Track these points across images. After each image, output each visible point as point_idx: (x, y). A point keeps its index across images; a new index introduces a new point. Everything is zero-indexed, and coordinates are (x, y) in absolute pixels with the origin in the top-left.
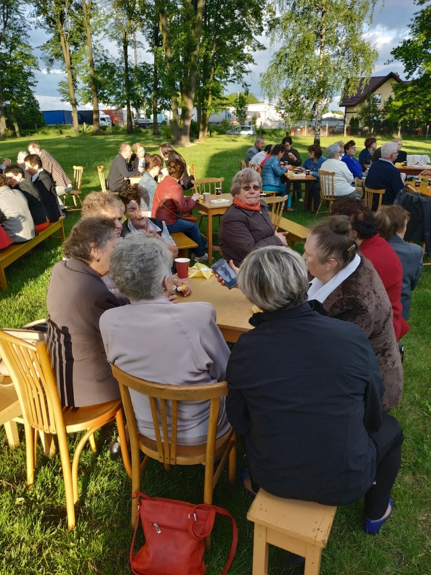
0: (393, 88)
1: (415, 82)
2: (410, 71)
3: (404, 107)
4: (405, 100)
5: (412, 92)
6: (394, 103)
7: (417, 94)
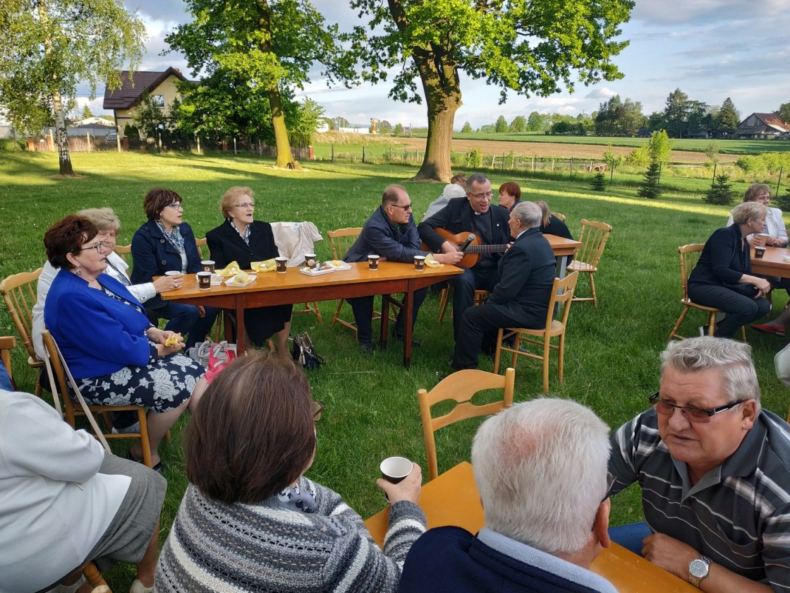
0: (177, 87)
1: (204, 82)
2: (196, 66)
3: (198, 114)
4: (198, 104)
5: (204, 94)
6: (184, 107)
7: (212, 96)
